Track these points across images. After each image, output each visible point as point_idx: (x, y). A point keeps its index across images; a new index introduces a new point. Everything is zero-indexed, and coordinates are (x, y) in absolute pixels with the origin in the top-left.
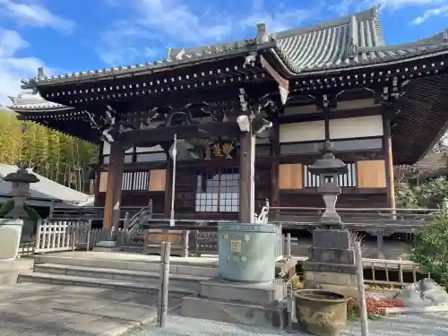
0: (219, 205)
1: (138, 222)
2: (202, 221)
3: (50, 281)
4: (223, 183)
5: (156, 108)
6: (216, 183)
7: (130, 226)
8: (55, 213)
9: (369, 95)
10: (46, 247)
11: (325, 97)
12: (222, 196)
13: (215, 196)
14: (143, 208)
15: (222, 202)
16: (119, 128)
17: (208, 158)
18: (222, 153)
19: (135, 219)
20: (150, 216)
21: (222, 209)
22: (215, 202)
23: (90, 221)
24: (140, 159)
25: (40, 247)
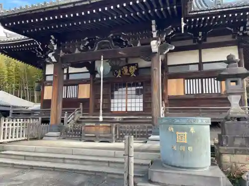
0: (126, 107)
1: (73, 119)
2: (119, 117)
3: (13, 166)
4: (129, 92)
5: (87, 38)
6: (124, 93)
7: (68, 121)
8: (13, 114)
9: (229, 33)
10: (7, 138)
11: (200, 34)
12: (129, 101)
13: (124, 101)
14: (77, 109)
15: (129, 105)
16: (59, 52)
17: (119, 76)
18: (129, 72)
19: (71, 117)
20: (81, 114)
21: (129, 110)
22: (124, 105)
23: (40, 118)
24: (71, 77)
25: (4, 138)
